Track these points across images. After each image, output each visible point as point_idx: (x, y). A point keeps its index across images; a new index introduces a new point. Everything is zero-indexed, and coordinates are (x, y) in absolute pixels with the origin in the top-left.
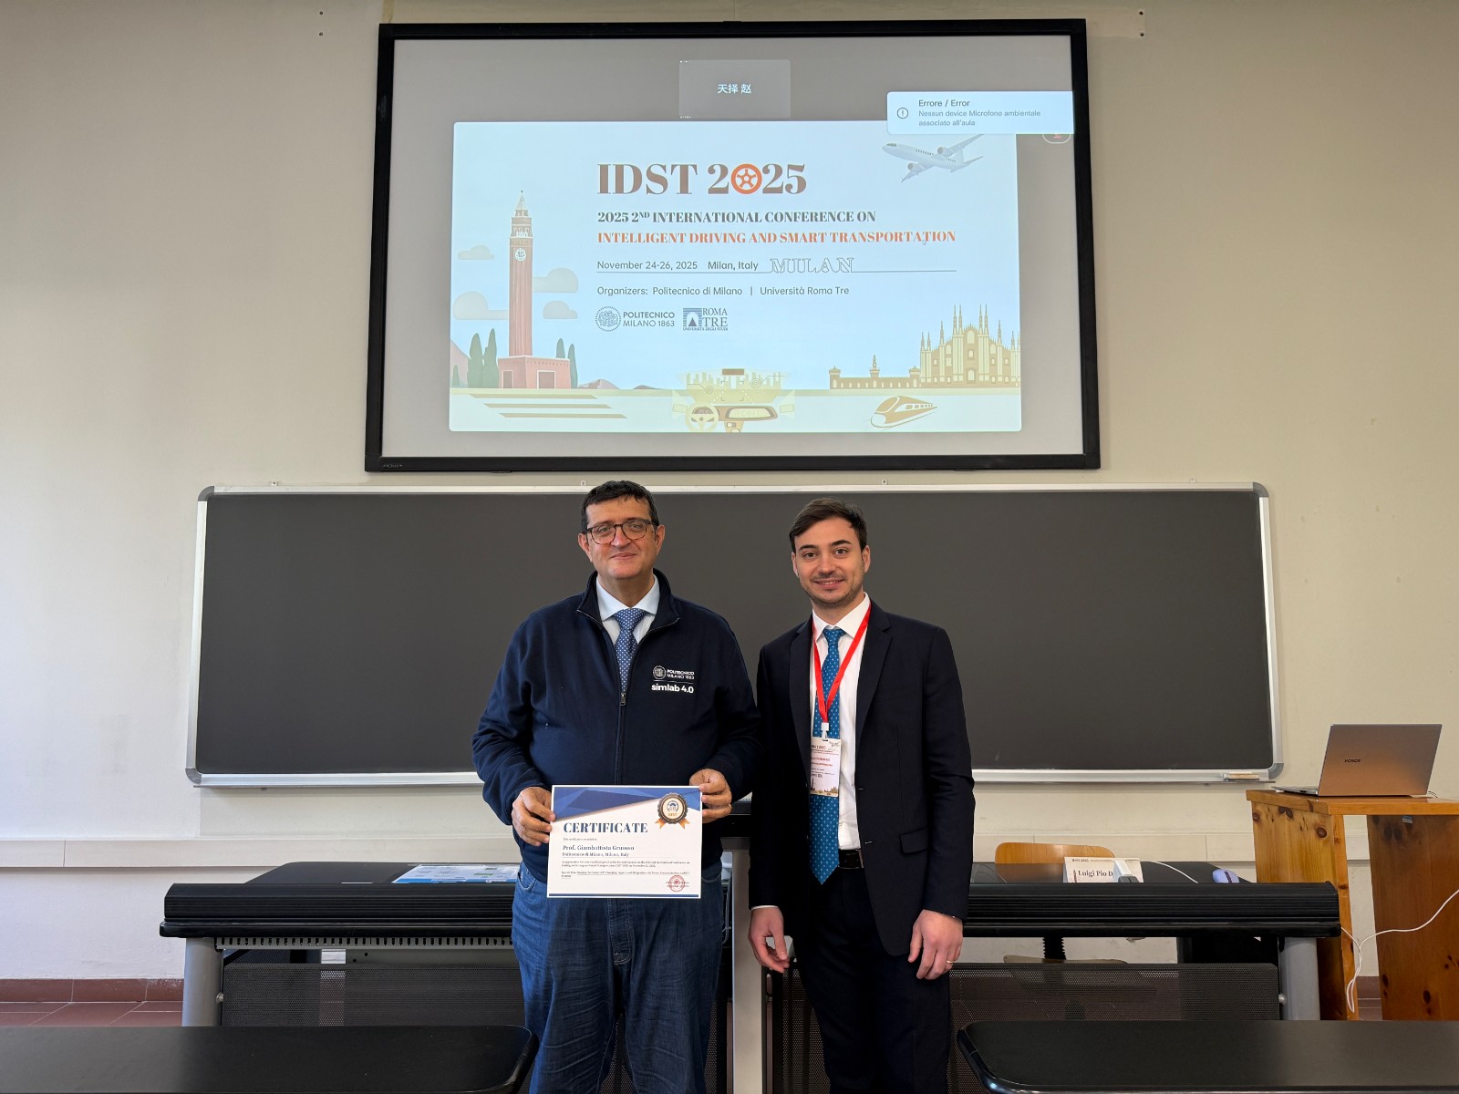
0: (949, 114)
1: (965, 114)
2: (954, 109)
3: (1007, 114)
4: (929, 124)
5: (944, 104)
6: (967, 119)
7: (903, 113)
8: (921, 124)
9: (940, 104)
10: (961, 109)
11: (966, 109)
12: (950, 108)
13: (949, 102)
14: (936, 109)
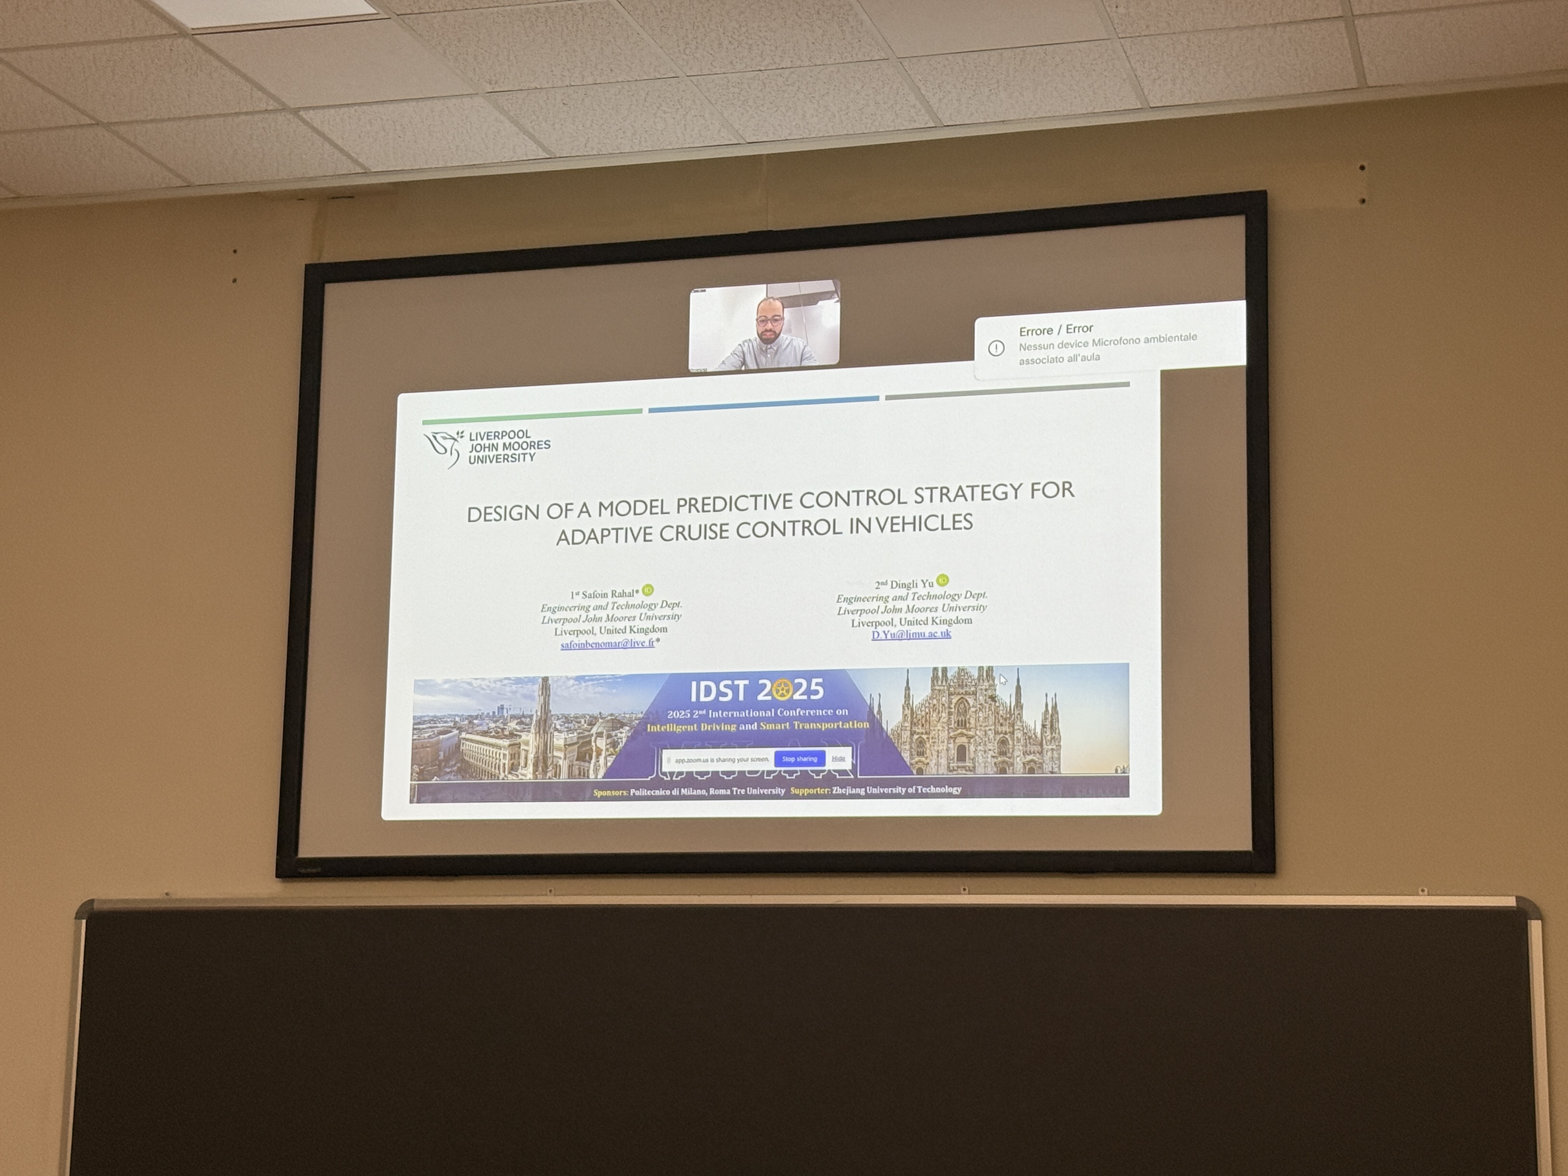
0: (1064, 345)
1: (1086, 344)
2: (1072, 338)
3: (1147, 341)
4: (1033, 361)
5: (1056, 331)
6: (1088, 352)
7: (998, 348)
8: (1022, 362)
9: (1050, 331)
10: (1081, 337)
11: (1088, 337)
12: (1064, 337)
13: (1064, 329)
14: (1045, 339)
